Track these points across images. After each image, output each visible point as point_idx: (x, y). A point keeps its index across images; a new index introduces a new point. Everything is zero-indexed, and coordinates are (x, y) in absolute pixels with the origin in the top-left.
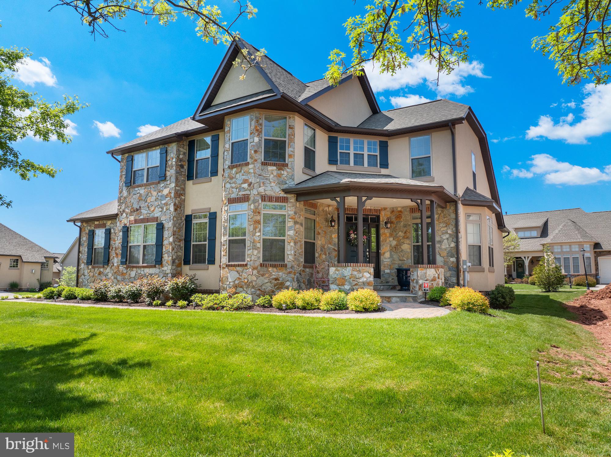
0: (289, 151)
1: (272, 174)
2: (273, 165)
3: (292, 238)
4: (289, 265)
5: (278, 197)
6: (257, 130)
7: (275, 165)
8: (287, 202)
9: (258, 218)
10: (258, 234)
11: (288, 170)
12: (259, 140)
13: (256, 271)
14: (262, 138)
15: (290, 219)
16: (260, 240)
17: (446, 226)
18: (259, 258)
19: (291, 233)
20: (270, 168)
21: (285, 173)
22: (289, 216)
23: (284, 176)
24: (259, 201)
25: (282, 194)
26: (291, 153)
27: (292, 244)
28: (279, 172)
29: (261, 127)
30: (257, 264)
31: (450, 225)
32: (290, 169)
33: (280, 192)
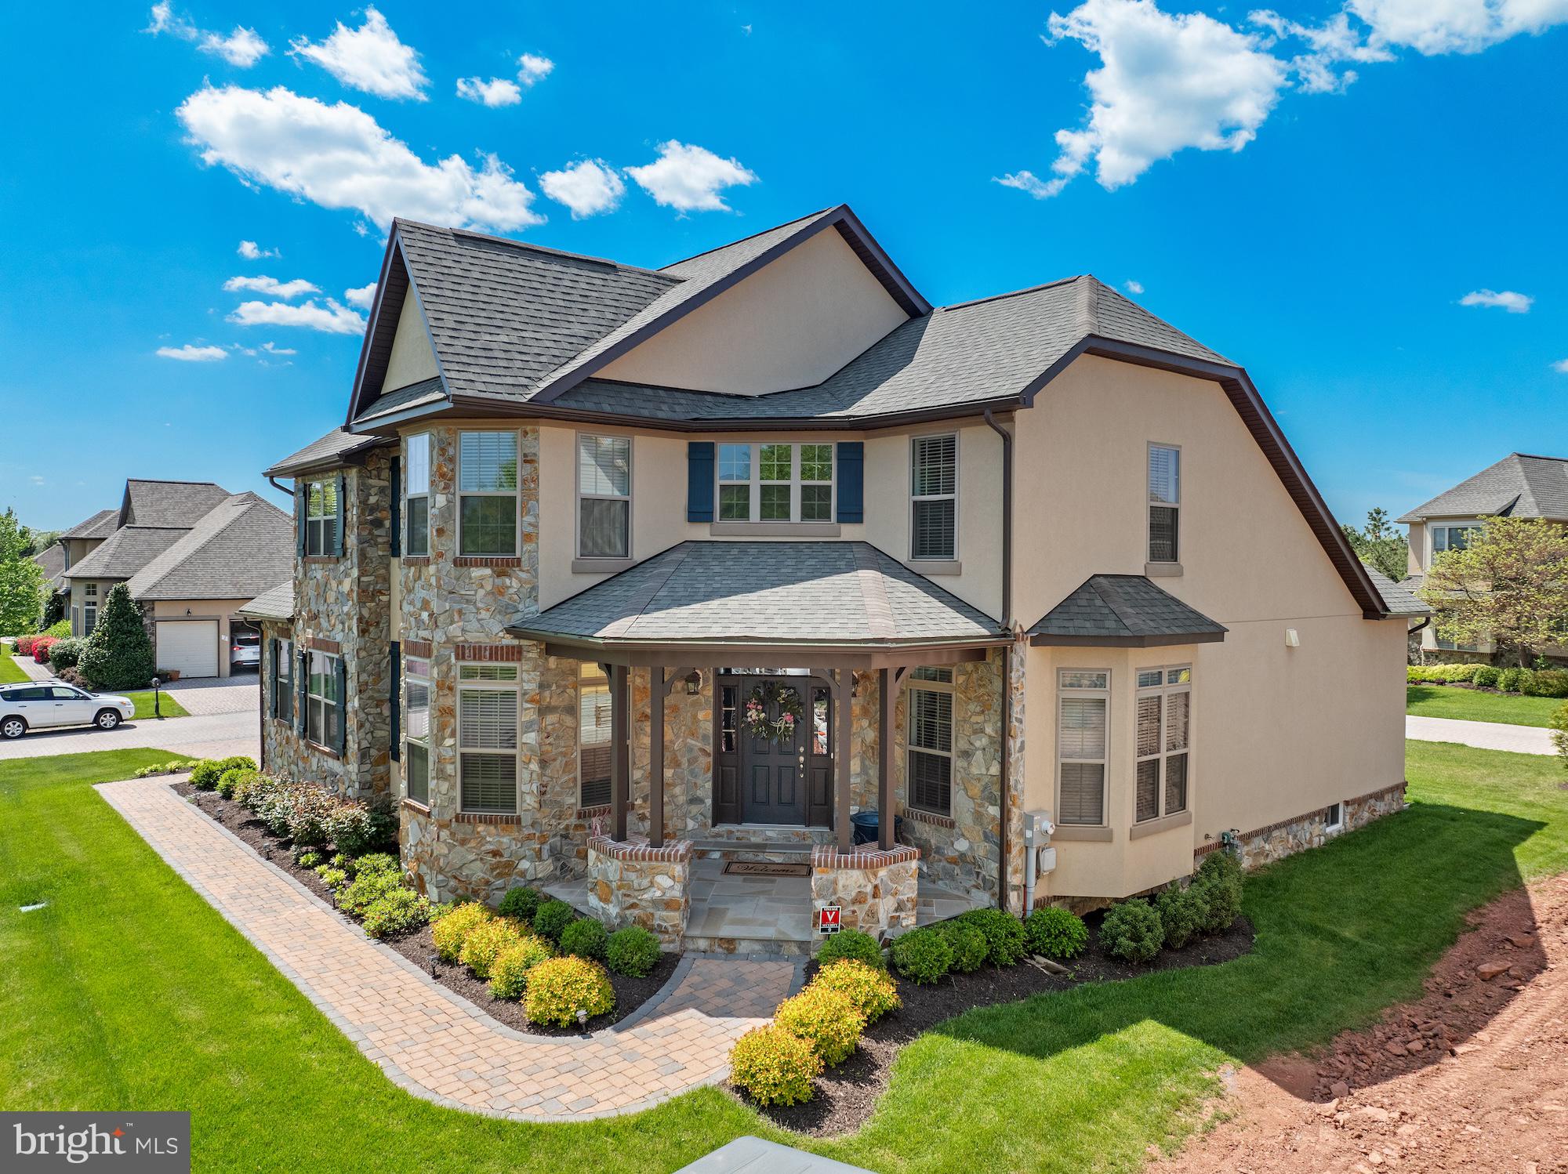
0: (525, 524)
1: (482, 587)
2: (481, 565)
3: (532, 751)
4: (526, 820)
5: (497, 647)
6: (443, 476)
7: (486, 565)
8: (519, 660)
9: (448, 702)
10: (449, 742)
11: (523, 575)
12: (448, 501)
13: (448, 833)
14: (454, 494)
15: (527, 702)
16: (455, 756)
17: (983, 712)
18: (452, 800)
19: (531, 738)
20: (477, 573)
21: (515, 583)
22: (524, 694)
23: (512, 591)
24: (450, 658)
25: (509, 641)
26: (529, 529)
27: (534, 766)
28: (498, 581)
29: (451, 467)
30: (449, 815)
31: (992, 711)
32: (528, 571)
33: (501, 634)
